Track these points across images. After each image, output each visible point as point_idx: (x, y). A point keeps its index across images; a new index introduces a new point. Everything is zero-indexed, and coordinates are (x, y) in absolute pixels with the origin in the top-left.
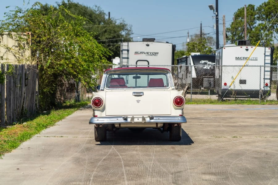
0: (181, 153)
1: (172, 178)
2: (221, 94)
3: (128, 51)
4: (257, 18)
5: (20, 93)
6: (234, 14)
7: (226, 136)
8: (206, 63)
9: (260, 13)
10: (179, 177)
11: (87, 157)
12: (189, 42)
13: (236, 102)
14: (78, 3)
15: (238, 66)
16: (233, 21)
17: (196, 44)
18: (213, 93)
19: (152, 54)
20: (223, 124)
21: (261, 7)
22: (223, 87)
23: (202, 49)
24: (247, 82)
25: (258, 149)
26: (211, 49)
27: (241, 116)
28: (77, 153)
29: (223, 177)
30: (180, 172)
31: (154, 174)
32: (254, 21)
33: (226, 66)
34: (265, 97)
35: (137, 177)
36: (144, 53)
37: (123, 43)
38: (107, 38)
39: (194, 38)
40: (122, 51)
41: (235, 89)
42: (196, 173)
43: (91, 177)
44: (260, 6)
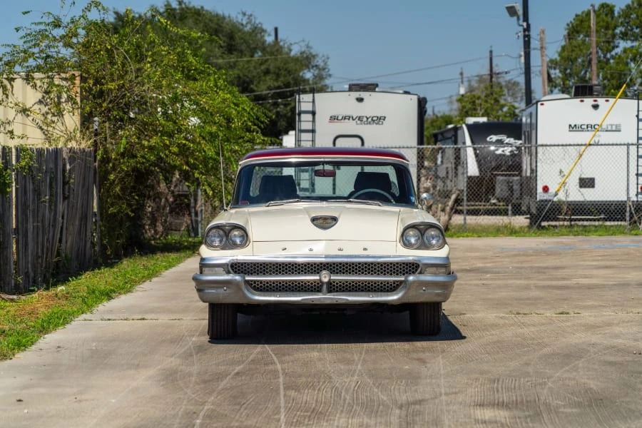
0: (428, 354)
1: (400, 418)
2: (535, 212)
3: (313, 113)
4: (621, 36)
5: (52, 218)
6: (567, 27)
7: (542, 312)
8: (501, 140)
9: (627, 23)
10: (416, 415)
11: (195, 369)
12: (463, 96)
13: (570, 231)
14: (202, 7)
15: (574, 145)
16: (563, 43)
17: (479, 98)
18: (517, 211)
19: (370, 120)
20: (536, 282)
21: (631, 8)
22: (541, 195)
23: (492, 109)
24: (596, 182)
25: (619, 341)
26: (516, 108)
27: (582, 263)
28: (173, 359)
29: (527, 413)
30: (420, 402)
31: (355, 407)
32: (614, 42)
33: (546, 145)
34: (639, 218)
35: (312, 417)
36: (351, 119)
37: (302, 96)
38: (269, 88)
39: (475, 84)
40: (299, 114)
41: (569, 199)
42: (461, 403)
43: (197, 418)
44: (628, 6)
